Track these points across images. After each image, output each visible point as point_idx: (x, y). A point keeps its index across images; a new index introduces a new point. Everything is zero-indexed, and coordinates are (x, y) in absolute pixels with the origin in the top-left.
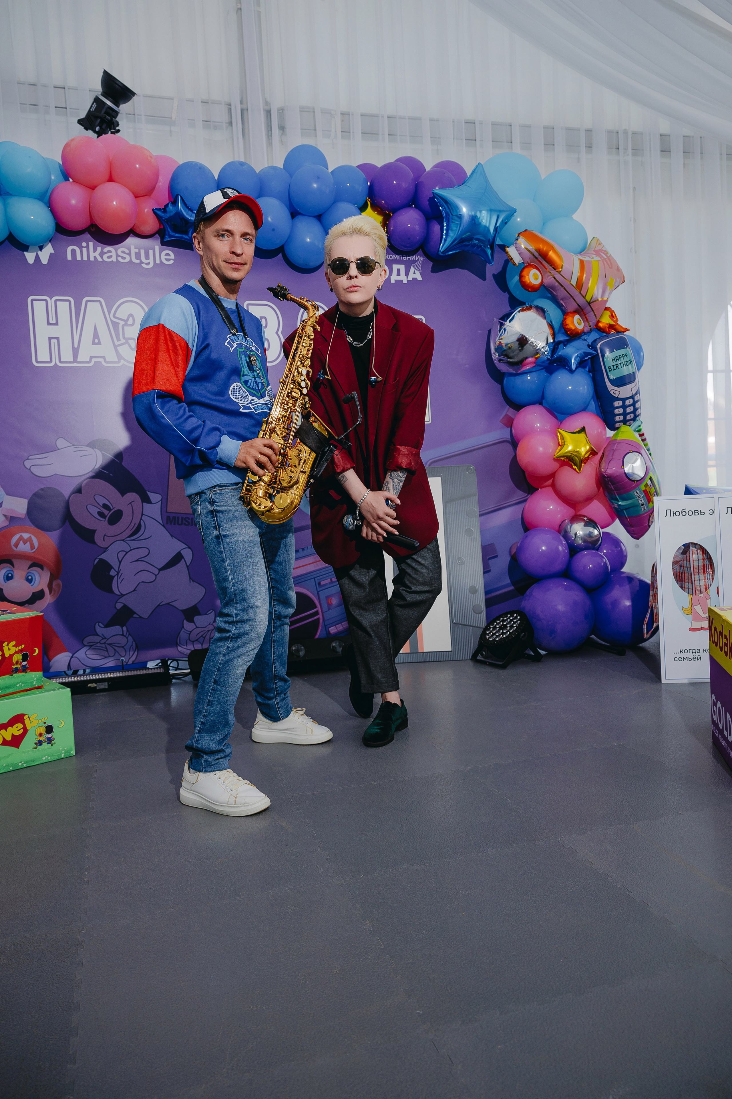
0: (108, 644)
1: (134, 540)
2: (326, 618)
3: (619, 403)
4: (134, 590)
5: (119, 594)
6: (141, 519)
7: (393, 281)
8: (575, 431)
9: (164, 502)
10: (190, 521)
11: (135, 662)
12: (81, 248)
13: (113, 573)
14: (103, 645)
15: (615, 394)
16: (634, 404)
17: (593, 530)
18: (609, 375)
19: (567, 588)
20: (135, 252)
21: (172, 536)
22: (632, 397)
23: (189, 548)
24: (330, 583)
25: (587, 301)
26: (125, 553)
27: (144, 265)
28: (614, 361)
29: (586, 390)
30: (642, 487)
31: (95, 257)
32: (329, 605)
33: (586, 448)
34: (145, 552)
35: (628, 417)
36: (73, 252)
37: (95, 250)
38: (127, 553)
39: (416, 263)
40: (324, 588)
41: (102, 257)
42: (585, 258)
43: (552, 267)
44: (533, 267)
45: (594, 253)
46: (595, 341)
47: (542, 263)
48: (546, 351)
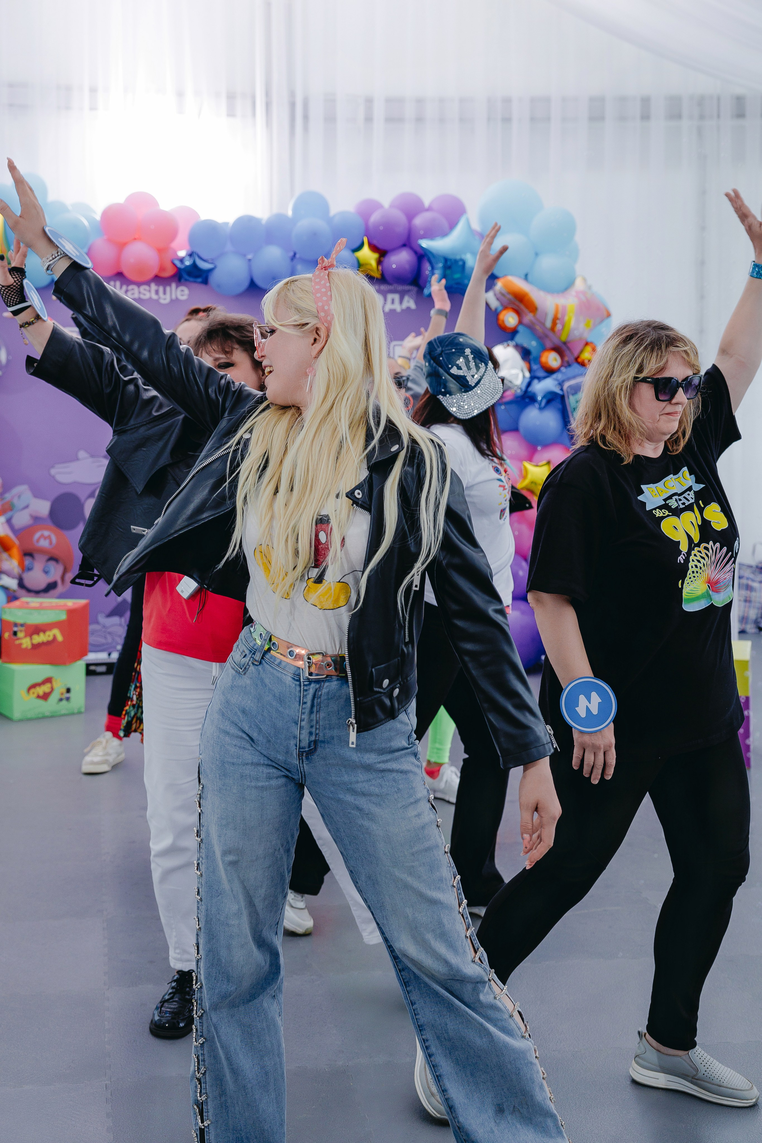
0: (108, 633)
8: (540, 464)
14: (103, 634)
25: (562, 341)
29: (557, 425)
39: (411, 292)
42: (561, 301)
43: (528, 310)
44: (511, 309)
45: (574, 294)
46: (563, 381)
47: (519, 306)
48: (518, 389)
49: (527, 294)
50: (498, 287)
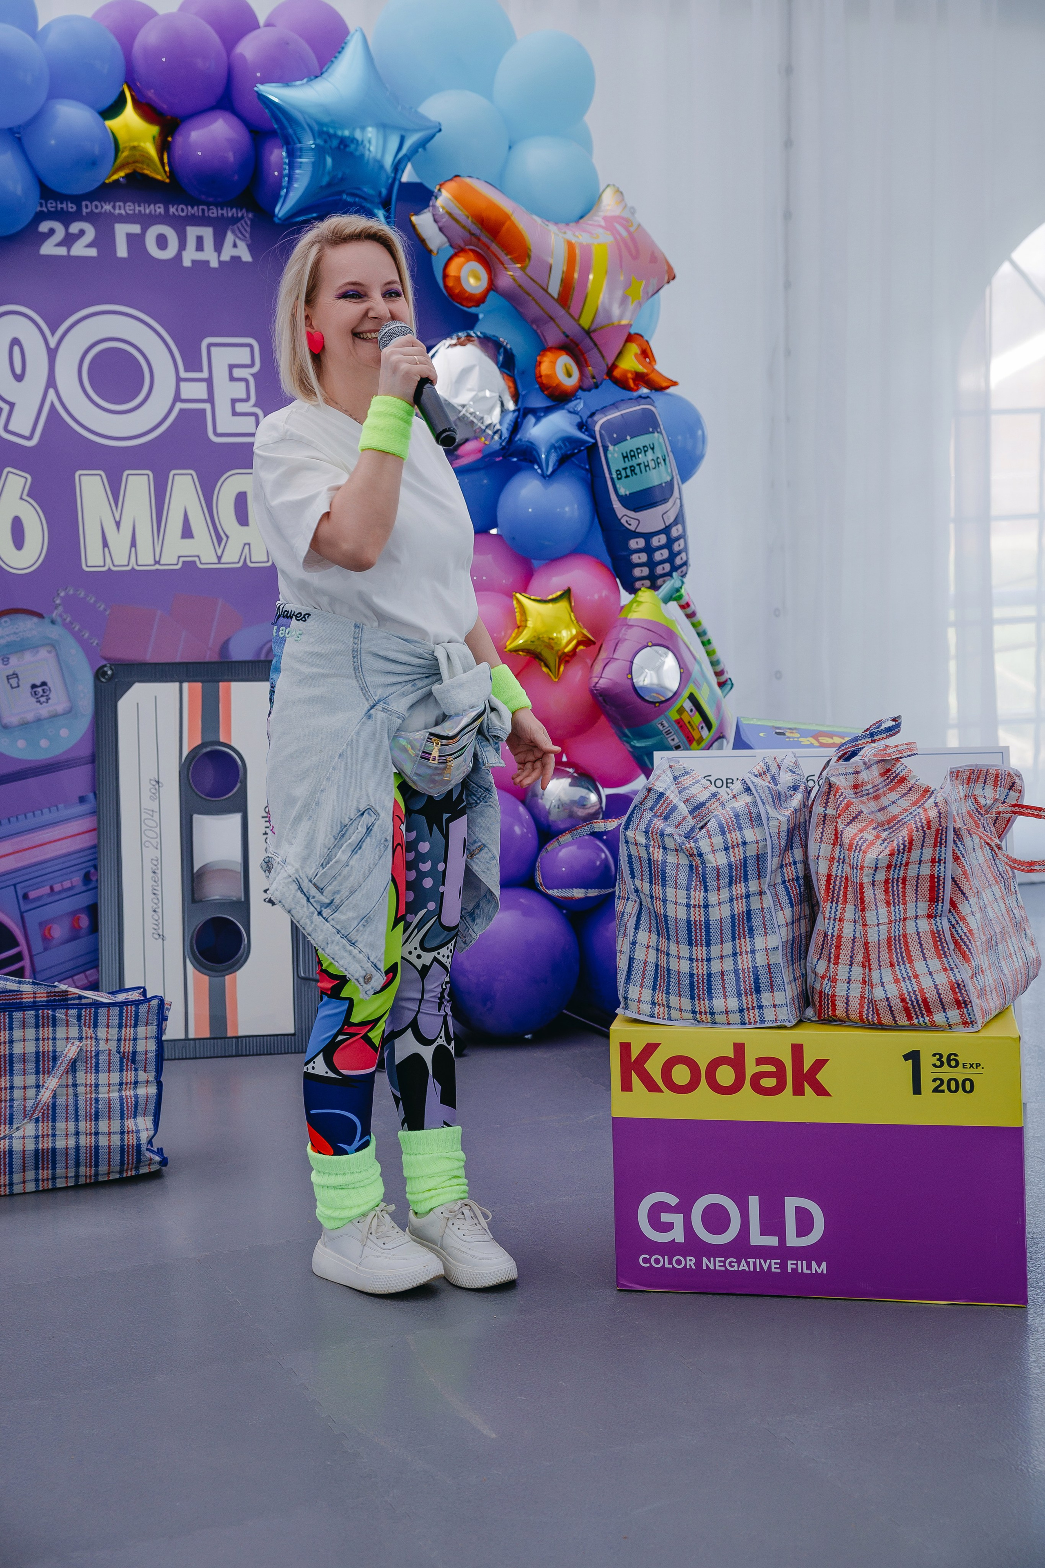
2: (38, 967)
3: (639, 543)
7: (187, 263)
8: (550, 597)
15: (630, 525)
16: (669, 545)
17: (587, 794)
18: (618, 486)
19: (527, 912)
22: (666, 530)
24: (49, 895)
25: (583, 329)
28: (626, 459)
29: (576, 513)
30: (673, 714)
32: (46, 938)
33: (571, 632)
35: (659, 570)
39: (239, 225)
40: (36, 904)
42: (578, 236)
43: (509, 257)
44: (471, 254)
45: (603, 223)
46: (593, 415)
47: (489, 248)
48: (495, 433)
49: (508, 217)
50: (444, 199)
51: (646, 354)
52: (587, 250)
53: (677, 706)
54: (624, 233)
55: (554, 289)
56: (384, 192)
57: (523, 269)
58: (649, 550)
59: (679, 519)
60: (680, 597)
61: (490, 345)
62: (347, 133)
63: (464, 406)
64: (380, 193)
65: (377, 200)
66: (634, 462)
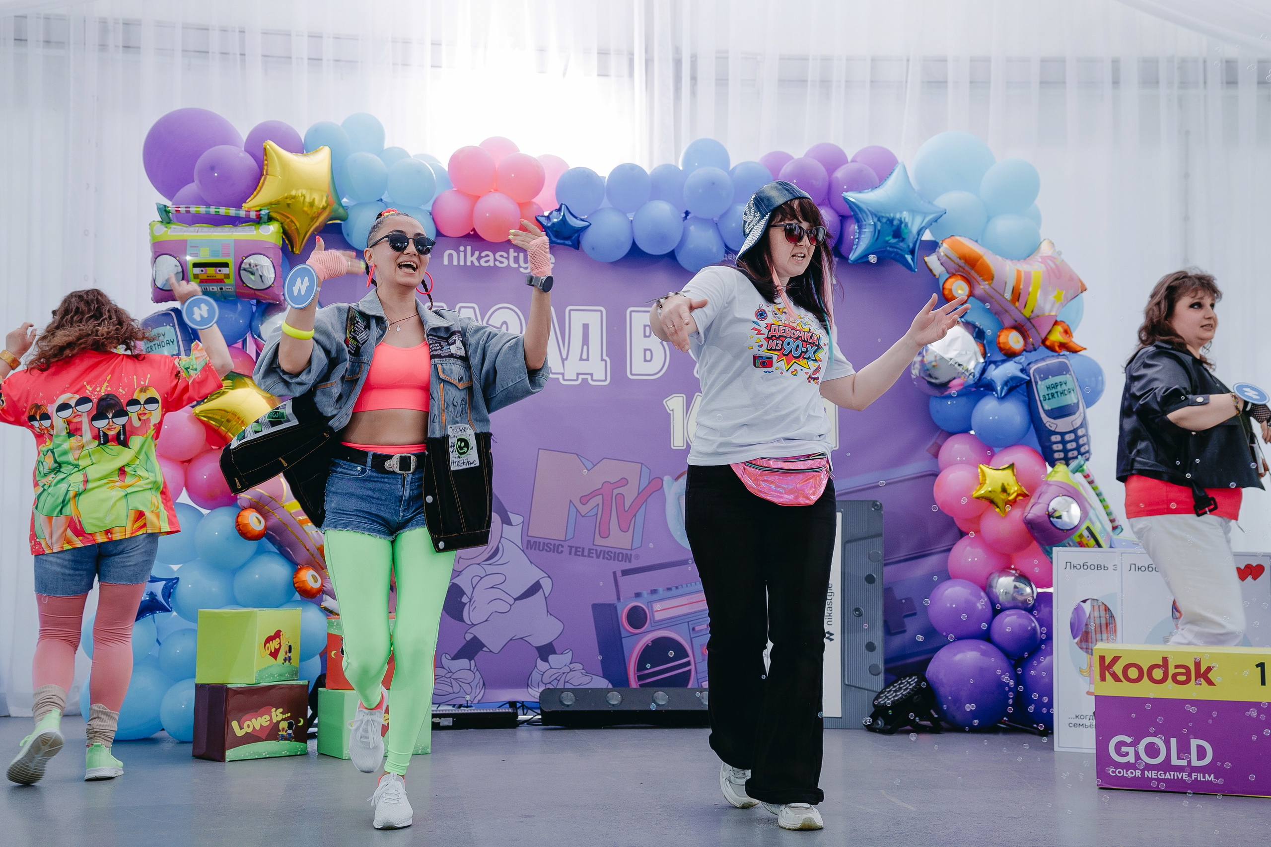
0: (454, 679)
1: (490, 564)
3: (1057, 438)
4: (486, 621)
5: (470, 623)
6: (500, 542)
8: (1001, 468)
9: (526, 525)
10: (552, 547)
11: (481, 702)
12: (458, 252)
13: (465, 599)
14: (448, 680)
15: (1051, 427)
16: (1076, 440)
17: (1024, 587)
18: (1044, 404)
19: (984, 653)
20: (514, 256)
21: (531, 562)
22: (1074, 431)
23: (549, 577)
25: (1026, 317)
26: (480, 578)
27: (522, 270)
28: (1049, 389)
29: (1019, 419)
30: (1075, 538)
31: (472, 262)
33: (1014, 488)
34: (502, 578)
35: (1070, 455)
36: (450, 255)
37: (472, 255)
38: (482, 578)
40: (700, 634)
41: (479, 262)
42: (1024, 267)
43: (981, 278)
44: (959, 277)
45: (1040, 260)
46: (1029, 364)
47: (970, 273)
48: (970, 374)
49: (981, 257)
50: (944, 249)
51: (1067, 332)
52: (1028, 275)
53: (1078, 533)
54: (1053, 266)
55: (1008, 295)
56: (911, 245)
57: (989, 284)
58: (1064, 442)
59: (1083, 425)
60: (1082, 471)
61: (970, 326)
62: (892, 215)
63: (951, 359)
64: (909, 246)
65: (907, 250)
66: (1054, 391)
